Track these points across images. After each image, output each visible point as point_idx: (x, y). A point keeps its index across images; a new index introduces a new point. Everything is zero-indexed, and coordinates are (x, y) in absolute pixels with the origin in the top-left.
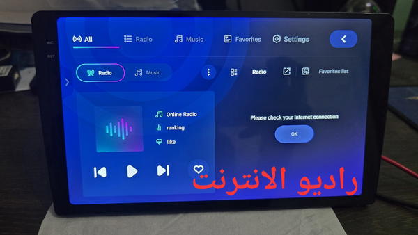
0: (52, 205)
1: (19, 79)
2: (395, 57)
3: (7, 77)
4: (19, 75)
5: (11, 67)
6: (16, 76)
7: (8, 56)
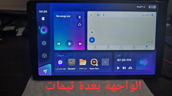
0: (32, 76)
1: (18, 31)
2: (167, 25)
3: (13, 30)
4: (18, 30)
5: (15, 27)
6: (17, 30)
7: (14, 23)
